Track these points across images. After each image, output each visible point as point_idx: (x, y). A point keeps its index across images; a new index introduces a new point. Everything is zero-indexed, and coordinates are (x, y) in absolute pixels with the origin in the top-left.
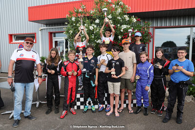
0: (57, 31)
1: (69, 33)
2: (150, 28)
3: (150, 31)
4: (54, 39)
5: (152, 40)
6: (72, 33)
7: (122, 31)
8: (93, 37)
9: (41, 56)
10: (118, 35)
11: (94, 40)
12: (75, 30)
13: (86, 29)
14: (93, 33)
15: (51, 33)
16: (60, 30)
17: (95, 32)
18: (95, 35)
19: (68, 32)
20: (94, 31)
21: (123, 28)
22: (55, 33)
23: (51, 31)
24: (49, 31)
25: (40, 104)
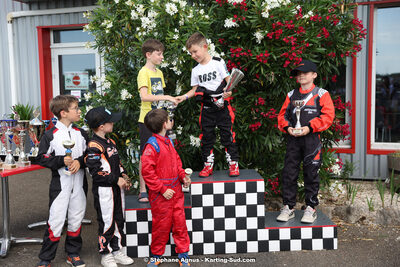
0: (65, 22)
1: (103, 28)
2: (360, 7)
3: (359, 17)
4: (57, 50)
5: (363, 43)
6: (111, 29)
7: (266, 15)
8: (176, 37)
9: (14, 103)
10: (254, 30)
11: (179, 47)
12: (119, 17)
13: (156, 14)
14: (177, 26)
15: (45, 31)
16: (73, 21)
17: (181, 23)
18: (182, 32)
19: (97, 24)
20: (178, 19)
21: (268, 8)
22: (57, 31)
23: (47, 23)
24: (37, 22)
25: (12, 245)
